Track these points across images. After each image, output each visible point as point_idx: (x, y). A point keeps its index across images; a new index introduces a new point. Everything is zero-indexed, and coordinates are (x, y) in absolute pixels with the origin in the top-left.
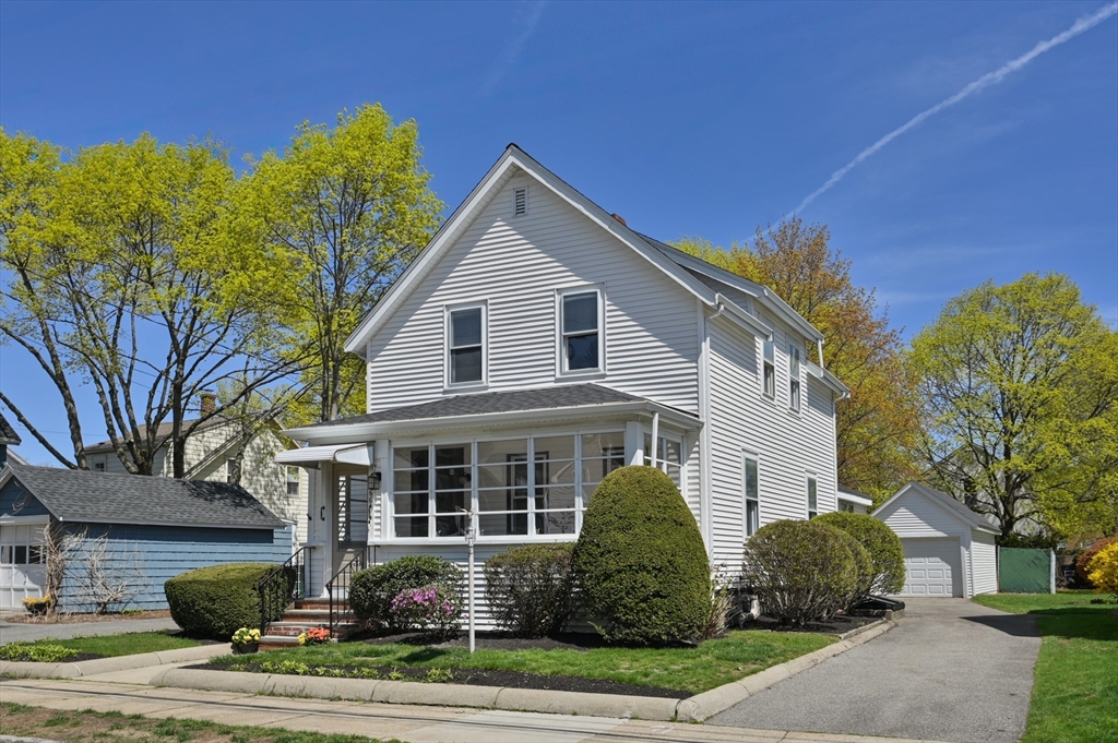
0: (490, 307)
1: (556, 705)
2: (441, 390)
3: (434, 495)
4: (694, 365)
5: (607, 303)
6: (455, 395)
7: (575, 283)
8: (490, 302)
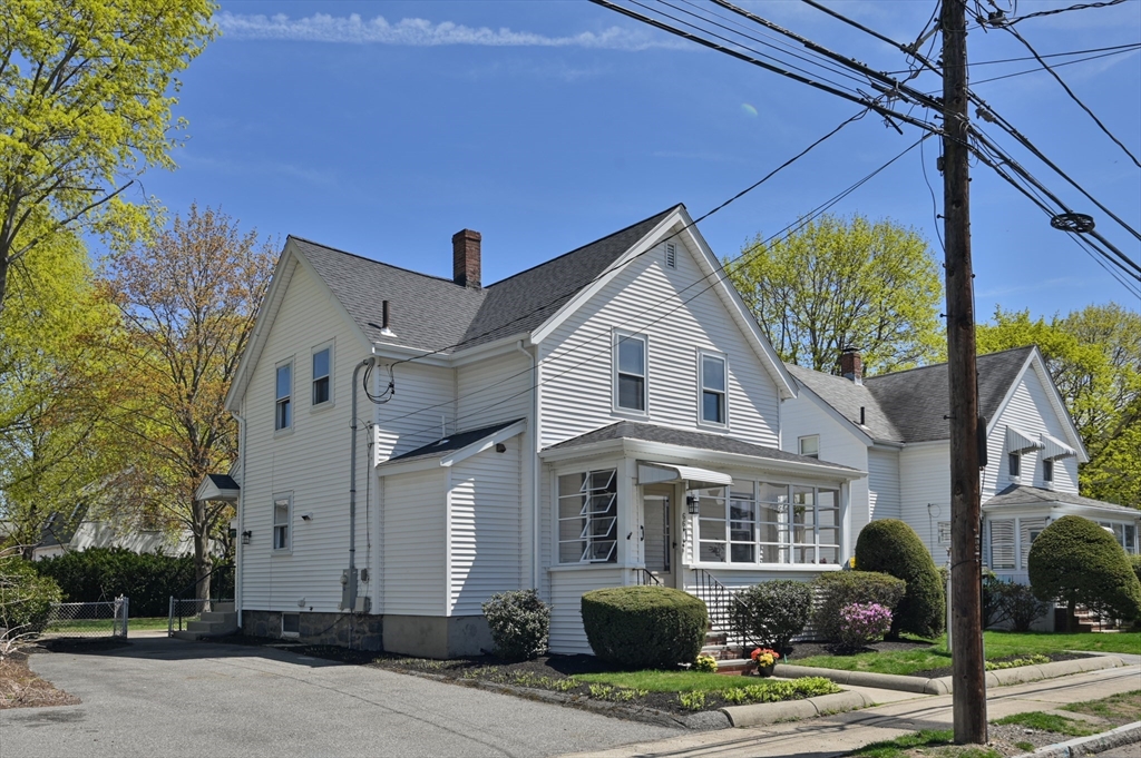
0: (650, 343)
2: (609, 411)
5: (730, 371)
6: (622, 419)
7: (709, 347)
8: (649, 338)
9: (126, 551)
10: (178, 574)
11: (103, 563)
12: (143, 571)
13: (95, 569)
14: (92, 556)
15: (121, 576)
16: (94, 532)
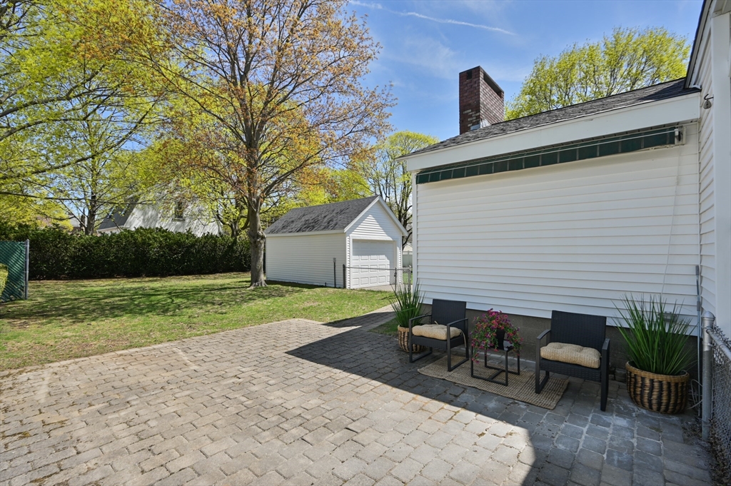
9: (165, 231)
10: (203, 247)
11: (149, 239)
12: (179, 244)
13: (144, 243)
14: (141, 233)
15: (163, 248)
16: (142, 217)
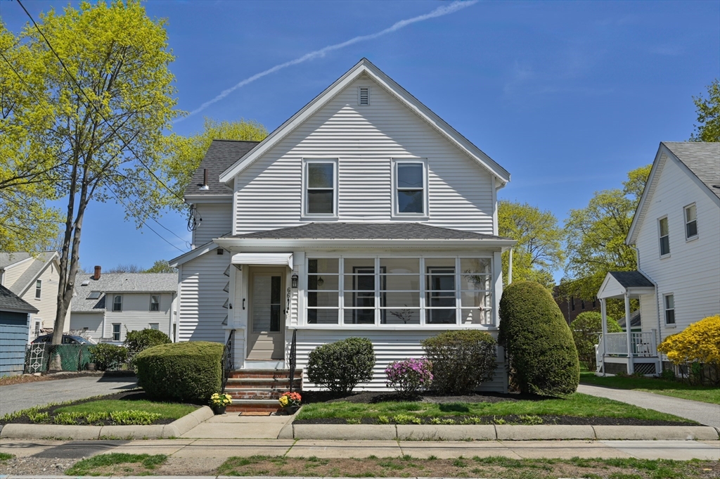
0: (340, 164)
1: (640, 434)
2: (299, 217)
3: (343, 294)
4: (490, 217)
5: (429, 171)
6: (311, 222)
7: (406, 156)
8: (340, 160)
